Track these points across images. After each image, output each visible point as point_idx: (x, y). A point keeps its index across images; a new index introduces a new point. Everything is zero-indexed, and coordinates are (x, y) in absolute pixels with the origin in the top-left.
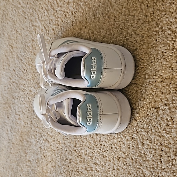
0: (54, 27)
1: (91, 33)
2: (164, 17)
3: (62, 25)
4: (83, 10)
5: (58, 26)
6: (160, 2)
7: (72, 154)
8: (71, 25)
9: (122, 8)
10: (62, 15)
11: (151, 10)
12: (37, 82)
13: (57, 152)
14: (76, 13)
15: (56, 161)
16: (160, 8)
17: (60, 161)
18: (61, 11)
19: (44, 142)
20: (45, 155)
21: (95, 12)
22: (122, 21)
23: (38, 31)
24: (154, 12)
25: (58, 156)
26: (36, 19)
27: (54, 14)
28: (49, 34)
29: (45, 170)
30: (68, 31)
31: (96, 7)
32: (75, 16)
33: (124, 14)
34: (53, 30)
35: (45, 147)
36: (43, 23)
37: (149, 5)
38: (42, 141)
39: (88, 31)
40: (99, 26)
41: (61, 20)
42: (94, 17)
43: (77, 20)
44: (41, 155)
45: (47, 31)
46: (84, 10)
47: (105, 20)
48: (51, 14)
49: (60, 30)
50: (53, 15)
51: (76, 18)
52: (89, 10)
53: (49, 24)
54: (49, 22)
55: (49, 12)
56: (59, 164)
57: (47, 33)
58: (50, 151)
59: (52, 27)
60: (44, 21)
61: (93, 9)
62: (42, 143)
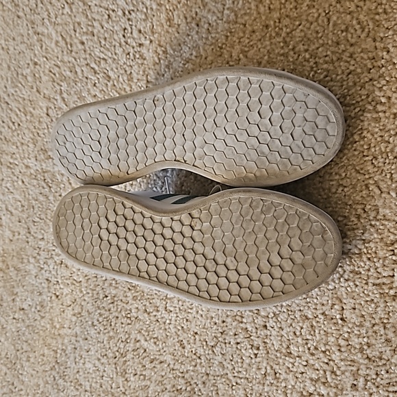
0: (84, 38)
1: (161, 53)
2: (298, 31)
3: (101, 36)
4: (147, 8)
5: (94, 36)
6: (291, 4)
7: (117, 285)
8: (121, 36)
9: (224, 9)
10: (103, 15)
11: (276, 15)
12: (43, 148)
13: (86, 285)
14: (131, 12)
15: (83, 303)
16: (291, 14)
17: (91, 301)
18: (101, 7)
19: (56, 267)
20: (58, 294)
21: (170, 13)
22: (222, 33)
23: (48, 44)
24: (281, 21)
25: (88, 293)
26: (43, 19)
27: (85, 12)
28: (71, 51)
29: (59, 322)
30: (115, 46)
31: (173, 4)
32: (129, 20)
33: (227, 20)
34: (83, 43)
35: (59, 276)
36: (60, 29)
37: (271, 6)
38: (51, 267)
39: (157, 48)
40: (178, 40)
41: (99, 26)
42: (168, 23)
43: (134, 27)
44: (50, 294)
45: (69, 46)
46: (149, 8)
47: (190, 29)
48: (78, 13)
49: (96, 44)
50: (83, 13)
51: (132, 21)
52: (159, 10)
53: (73, 32)
54: (72, 28)
55: (73, 7)
56: (89, 307)
57: (68, 49)
58: (70, 285)
59: (80, 38)
60: (62, 25)
61: (168, 7)
62: (51, 270)
